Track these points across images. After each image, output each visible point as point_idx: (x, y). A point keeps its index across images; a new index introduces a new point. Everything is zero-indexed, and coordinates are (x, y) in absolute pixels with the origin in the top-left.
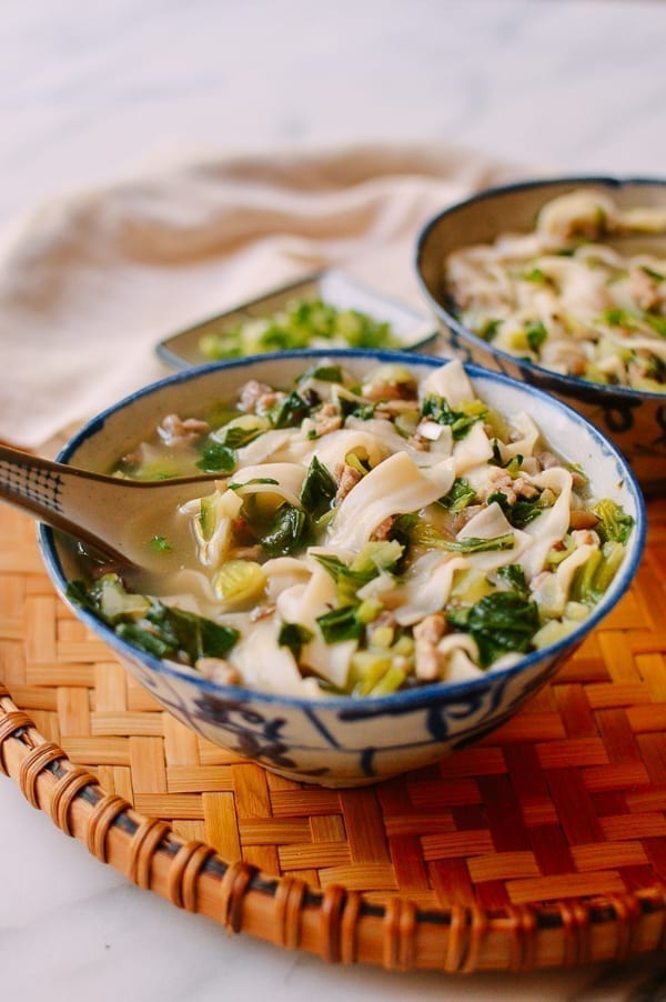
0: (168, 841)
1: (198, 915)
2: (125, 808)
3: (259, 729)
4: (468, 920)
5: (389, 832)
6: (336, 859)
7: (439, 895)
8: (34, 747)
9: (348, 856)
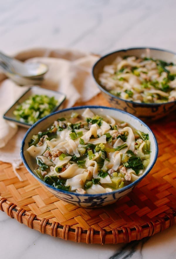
5: (117, 212)
6: (110, 222)
9: (112, 220)
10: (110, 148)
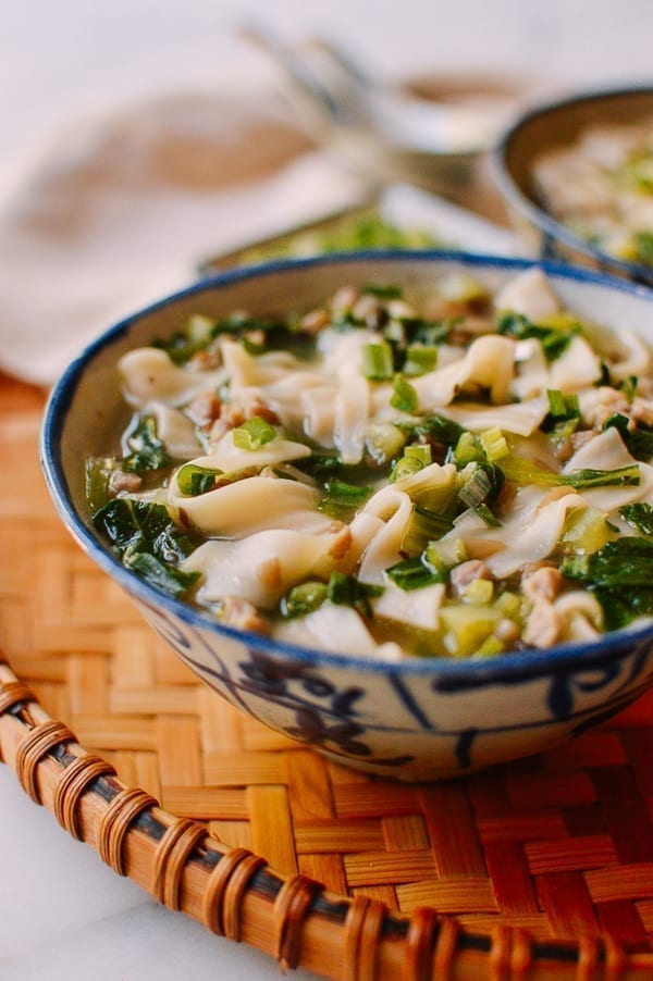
0: (205, 850)
1: (241, 946)
2: (150, 804)
3: (325, 703)
4: (601, 955)
5: (484, 837)
6: (418, 872)
7: (551, 919)
8: (34, 726)
9: (433, 868)
10: (541, 466)
